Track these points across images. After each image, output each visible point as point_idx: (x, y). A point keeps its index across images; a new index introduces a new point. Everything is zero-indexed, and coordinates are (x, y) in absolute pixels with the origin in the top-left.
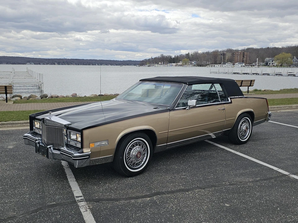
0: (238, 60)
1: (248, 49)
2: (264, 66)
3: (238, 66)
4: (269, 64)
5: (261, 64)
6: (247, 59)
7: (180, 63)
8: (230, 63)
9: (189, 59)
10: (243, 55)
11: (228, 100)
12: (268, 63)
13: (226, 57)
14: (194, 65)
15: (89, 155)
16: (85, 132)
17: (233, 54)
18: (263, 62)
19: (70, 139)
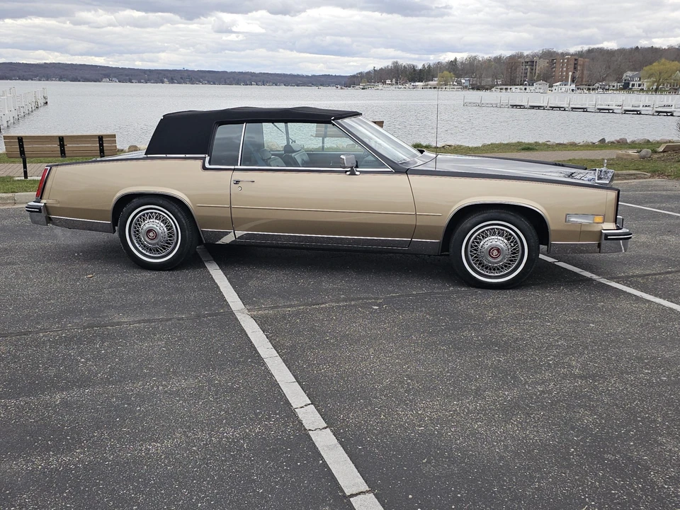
1: (590, 51)
2: (621, 89)
3: (560, 91)
4: (630, 87)
5: (614, 86)
6: (582, 73)
7: (434, 82)
8: (544, 82)
9: (454, 74)
10: (575, 64)
12: (629, 84)
13: (537, 68)
14: (465, 87)
17: (552, 63)
18: (619, 80)
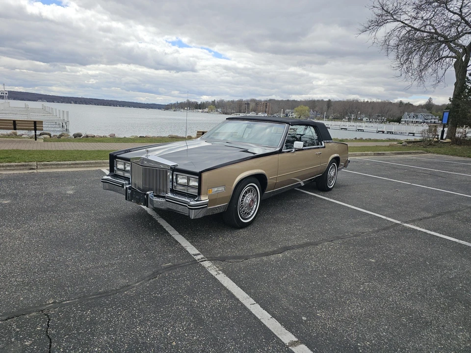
11: (322, 145)
15: (207, 204)
16: (204, 175)
19: (176, 183)
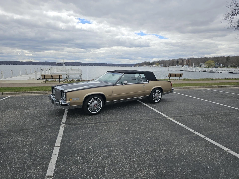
0: (185, 64)
1: (191, 58)
2: (199, 67)
3: (185, 67)
5: (197, 66)
6: (190, 63)
7: (155, 66)
8: (181, 65)
9: (159, 64)
10: (188, 61)
12: (201, 66)
13: (179, 62)
14: (162, 66)
17: (182, 61)
18: (199, 65)
